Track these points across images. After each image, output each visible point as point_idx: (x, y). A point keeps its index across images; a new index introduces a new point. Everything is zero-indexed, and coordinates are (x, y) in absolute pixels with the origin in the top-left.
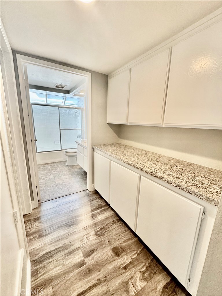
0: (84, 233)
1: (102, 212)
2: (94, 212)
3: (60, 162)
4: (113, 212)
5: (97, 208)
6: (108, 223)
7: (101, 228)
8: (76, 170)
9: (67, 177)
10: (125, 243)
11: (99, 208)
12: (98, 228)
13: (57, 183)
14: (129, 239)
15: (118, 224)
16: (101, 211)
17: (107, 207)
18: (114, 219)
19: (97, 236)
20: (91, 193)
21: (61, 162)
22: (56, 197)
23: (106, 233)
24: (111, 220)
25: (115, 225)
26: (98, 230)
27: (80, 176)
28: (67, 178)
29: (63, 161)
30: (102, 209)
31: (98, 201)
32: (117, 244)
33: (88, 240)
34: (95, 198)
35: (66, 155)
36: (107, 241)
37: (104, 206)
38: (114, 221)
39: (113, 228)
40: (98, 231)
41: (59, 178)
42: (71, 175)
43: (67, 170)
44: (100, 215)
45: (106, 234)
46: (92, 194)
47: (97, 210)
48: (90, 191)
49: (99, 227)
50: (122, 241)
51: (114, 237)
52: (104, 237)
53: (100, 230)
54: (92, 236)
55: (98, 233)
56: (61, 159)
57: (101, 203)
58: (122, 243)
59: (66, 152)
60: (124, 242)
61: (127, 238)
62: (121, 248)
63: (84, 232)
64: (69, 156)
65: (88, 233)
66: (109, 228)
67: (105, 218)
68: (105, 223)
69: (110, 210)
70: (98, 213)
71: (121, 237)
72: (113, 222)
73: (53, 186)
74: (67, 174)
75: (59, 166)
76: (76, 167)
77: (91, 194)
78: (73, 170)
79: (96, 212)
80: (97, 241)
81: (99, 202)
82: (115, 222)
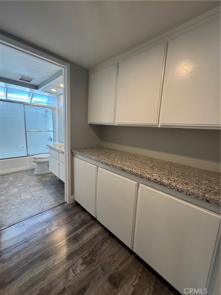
0: (68, 265)
1: (88, 230)
2: (77, 232)
3: (26, 171)
4: (101, 228)
5: (82, 225)
6: (97, 243)
7: (90, 252)
8: (48, 179)
9: (37, 188)
10: (122, 267)
11: (83, 224)
12: (86, 253)
13: (23, 198)
14: (126, 260)
15: (109, 242)
16: (87, 228)
17: (92, 222)
18: (104, 237)
19: (87, 265)
20: (71, 206)
21: (28, 170)
22: (23, 218)
23: (97, 257)
24: (100, 238)
25: (106, 243)
26: (86, 255)
27: (54, 187)
28: (37, 190)
29: (30, 170)
30: (87, 225)
31: (80, 216)
32: (112, 270)
33: (75, 273)
34: (77, 212)
35: (34, 162)
36: (100, 269)
37: (89, 221)
38: (103, 239)
39: (104, 248)
40: (86, 258)
41: (25, 192)
42: (42, 186)
43: (36, 180)
44: (86, 235)
45: (97, 259)
46: (72, 208)
47: (81, 228)
48: (68, 205)
49: (87, 250)
50: (117, 264)
51: (107, 261)
52: (96, 263)
53: (89, 255)
54: (79, 266)
55: (87, 260)
56: (28, 167)
57: (84, 218)
58: (118, 266)
59: (35, 158)
60: (121, 265)
61: (123, 259)
62: (119, 275)
63: (69, 263)
64: (38, 163)
65: (74, 263)
66: (99, 249)
67: (93, 237)
68: (94, 243)
69: (97, 225)
70: (82, 231)
71: (115, 259)
72: (103, 241)
73: (18, 203)
74: (37, 185)
75: (26, 175)
76: (48, 176)
77: (70, 208)
78: (44, 179)
79: (80, 230)
80: (87, 272)
81: (82, 217)
82: (106, 240)
